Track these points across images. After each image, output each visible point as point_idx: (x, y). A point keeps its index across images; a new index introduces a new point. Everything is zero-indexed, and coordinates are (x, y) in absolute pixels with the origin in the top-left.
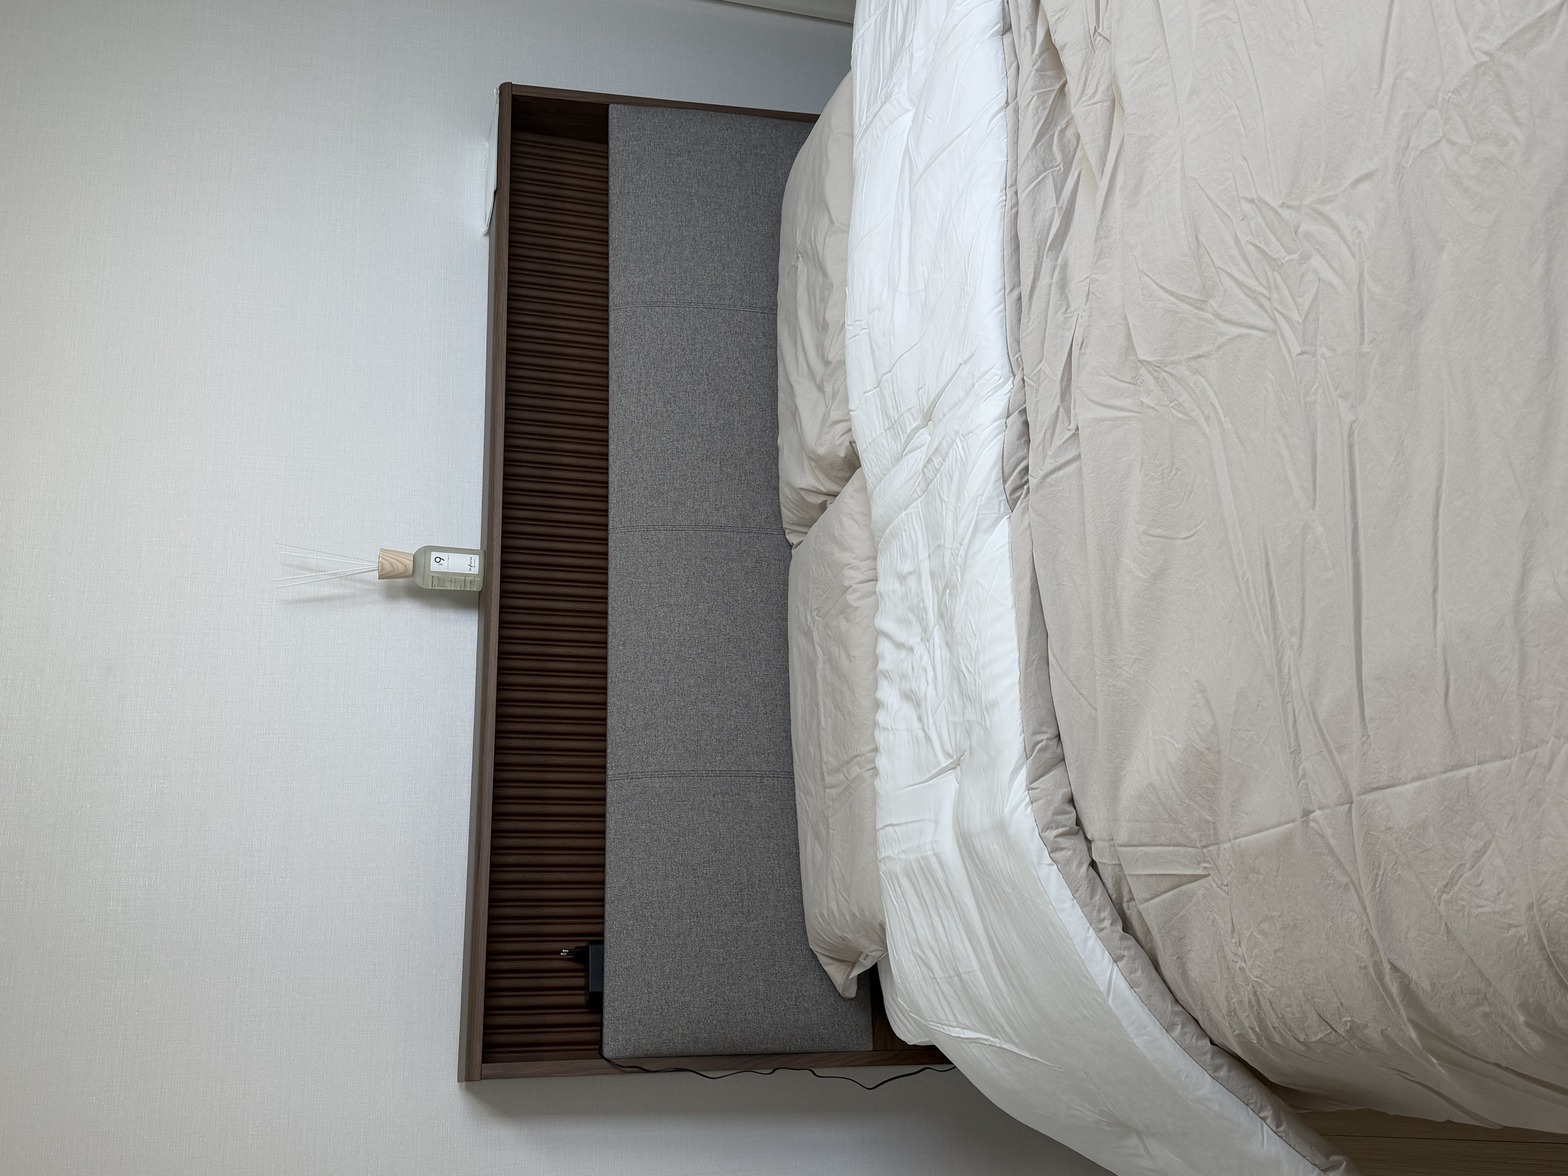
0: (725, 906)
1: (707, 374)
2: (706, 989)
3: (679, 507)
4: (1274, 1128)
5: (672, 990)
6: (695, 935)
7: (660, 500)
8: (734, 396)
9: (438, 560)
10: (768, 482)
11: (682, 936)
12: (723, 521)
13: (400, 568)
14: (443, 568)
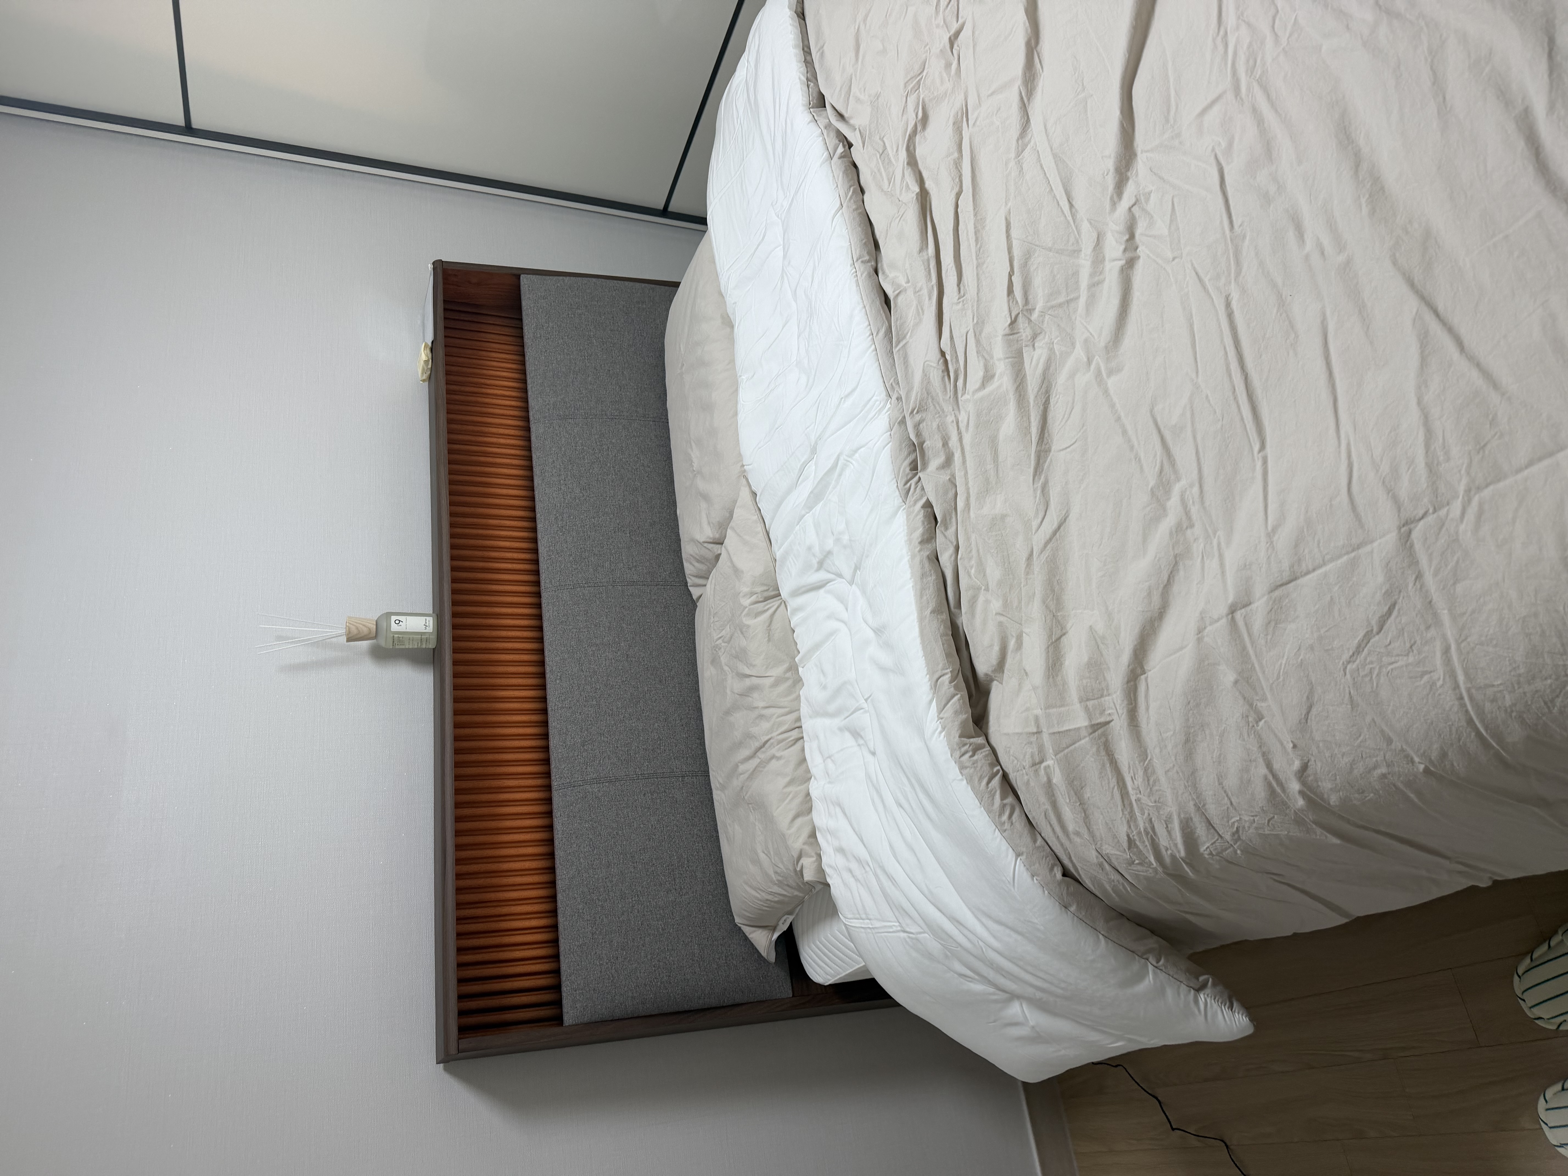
3: (599, 568)
7: (583, 564)
8: (636, 483)
9: (397, 622)
10: (669, 546)
12: (635, 577)
13: (365, 631)
14: (402, 628)
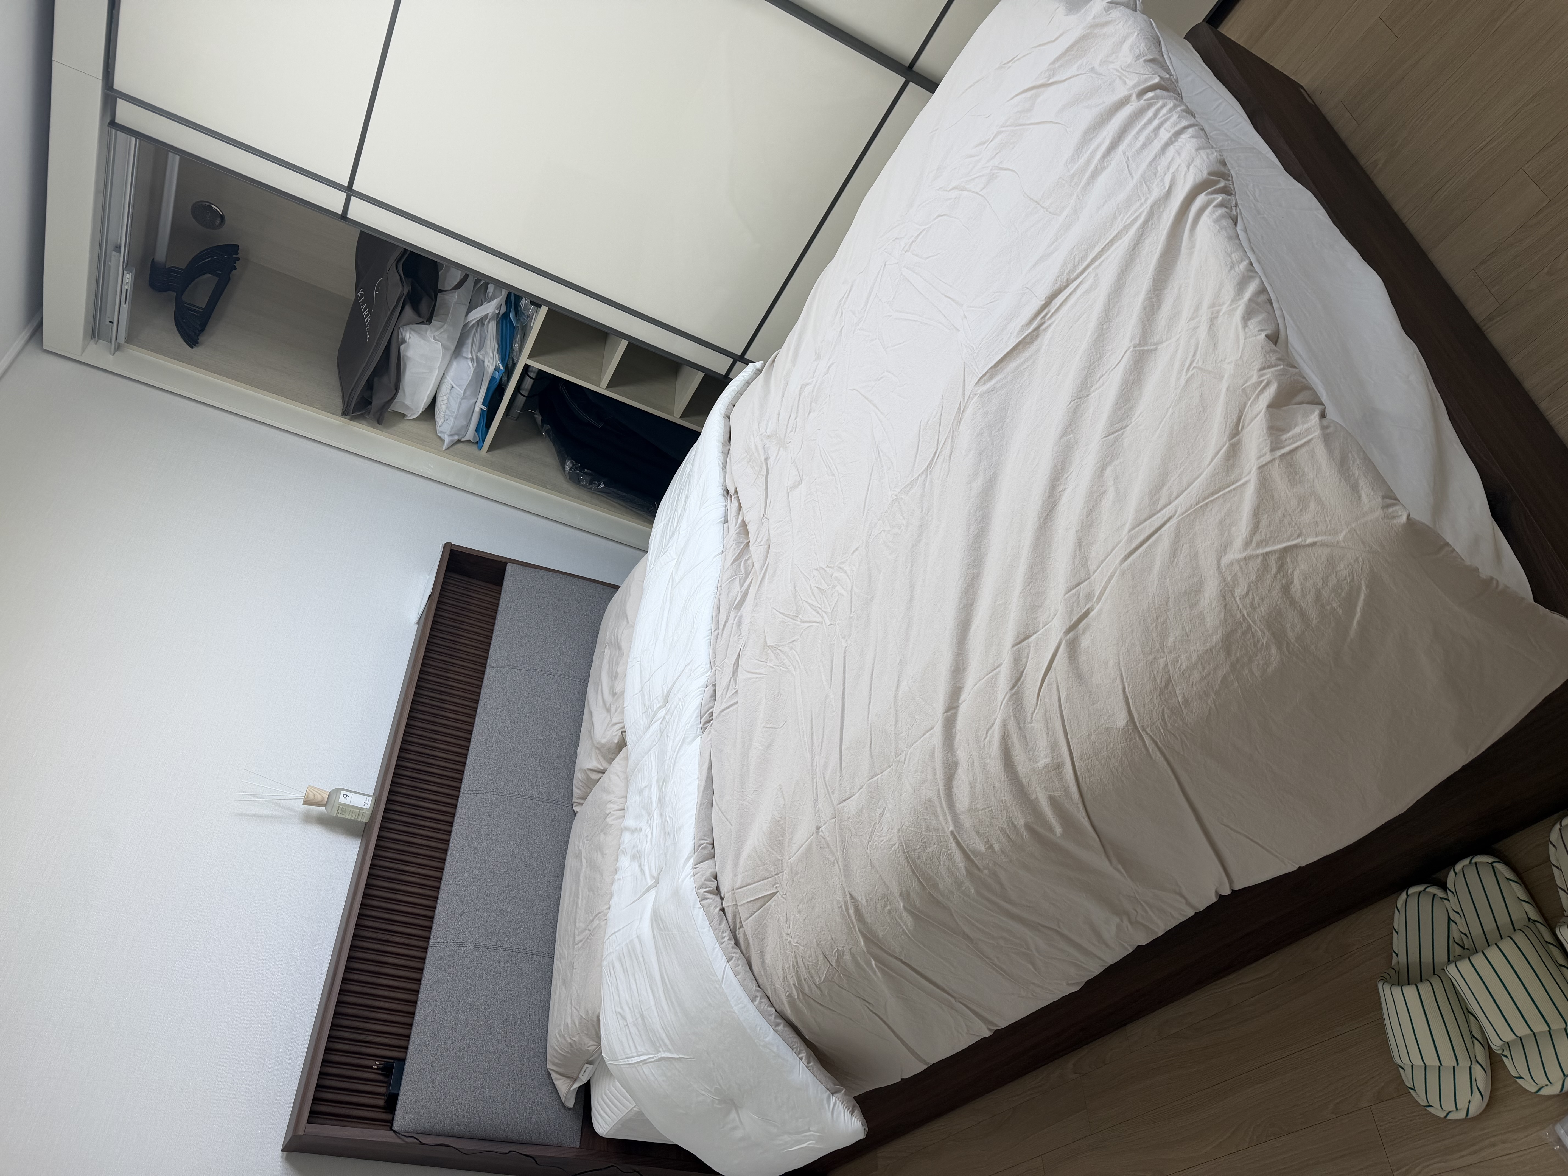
0: (495, 1035)
1: (540, 709)
2: (472, 1089)
3: (509, 782)
4: (806, 1064)
5: (449, 1086)
6: (471, 1051)
7: (497, 777)
8: (555, 724)
9: (345, 796)
10: (568, 775)
11: (462, 1051)
12: (535, 794)
13: (319, 798)
14: (347, 801)
